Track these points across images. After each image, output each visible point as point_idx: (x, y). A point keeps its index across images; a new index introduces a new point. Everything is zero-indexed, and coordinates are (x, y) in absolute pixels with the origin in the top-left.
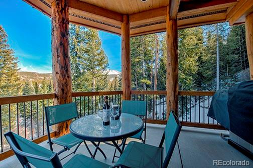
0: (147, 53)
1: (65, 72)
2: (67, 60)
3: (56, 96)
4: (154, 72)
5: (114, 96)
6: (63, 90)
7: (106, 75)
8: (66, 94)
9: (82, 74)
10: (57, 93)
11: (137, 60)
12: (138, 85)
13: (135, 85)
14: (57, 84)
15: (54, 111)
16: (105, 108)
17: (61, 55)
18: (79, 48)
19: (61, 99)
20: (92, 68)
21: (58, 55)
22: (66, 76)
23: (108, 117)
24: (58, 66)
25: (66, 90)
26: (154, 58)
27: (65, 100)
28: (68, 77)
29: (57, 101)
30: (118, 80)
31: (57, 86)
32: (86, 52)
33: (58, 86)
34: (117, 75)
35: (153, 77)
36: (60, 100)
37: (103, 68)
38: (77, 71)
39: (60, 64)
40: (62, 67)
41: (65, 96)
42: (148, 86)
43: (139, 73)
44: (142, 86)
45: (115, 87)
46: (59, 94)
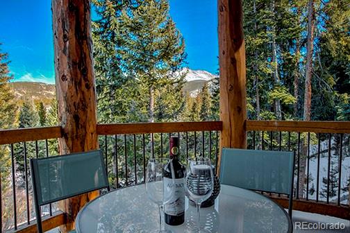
0: (286, 22)
1: (79, 76)
2: (85, 46)
3: (62, 132)
4: (304, 72)
5: (199, 133)
6: (76, 118)
7: (181, 82)
8: (84, 127)
9: (125, 81)
10: (64, 126)
11: (259, 41)
12: (262, 107)
13: (255, 105)
14: (63, 105)
15: (60, 167)
16: (168, 175)
17: (71, 34)
18: (118, 22)
19: (73, 140)
20: (147, 66)
21: (65, 36)
22: (83, 83)
23: (179, 202)
24: (65, 60)
25: (84, 118)
26: (303, 35)
27: (82, 144)
28: (88, 87)
29: (64, 143)
30: (211, 94)
31: (64, 110)
32: (132, 29)
33: (67, 110)
34: (206, 82)
35: (301, 86)
36: (70, 143)
37: (173, 65)
38: (113, 75)
39: (69, 57)
40: (74, 63)
41: (81, 132)
42: (286, 108)
43: (264, 75)
44: (273, 109)
45: (203, 110)
46: (69, 128)
